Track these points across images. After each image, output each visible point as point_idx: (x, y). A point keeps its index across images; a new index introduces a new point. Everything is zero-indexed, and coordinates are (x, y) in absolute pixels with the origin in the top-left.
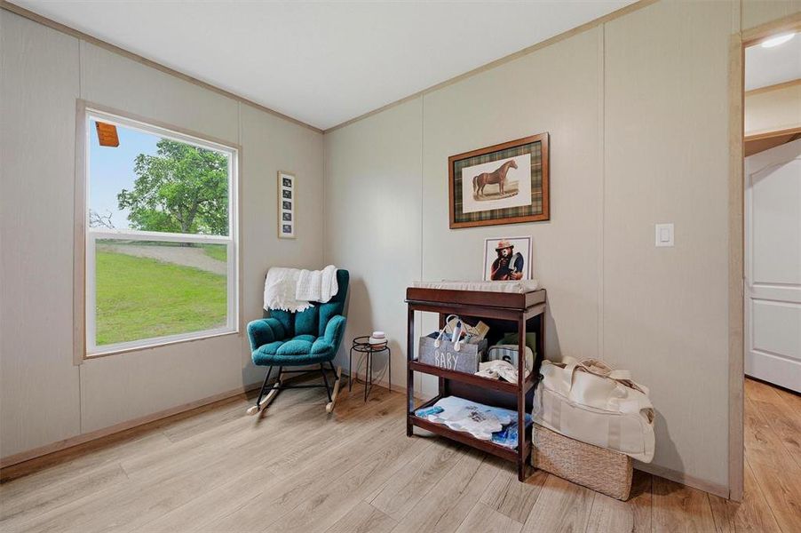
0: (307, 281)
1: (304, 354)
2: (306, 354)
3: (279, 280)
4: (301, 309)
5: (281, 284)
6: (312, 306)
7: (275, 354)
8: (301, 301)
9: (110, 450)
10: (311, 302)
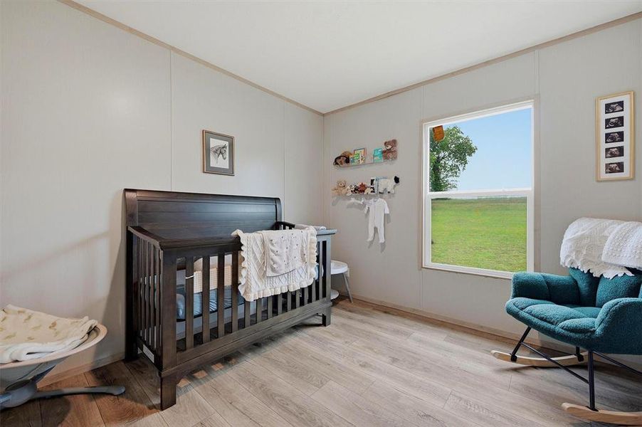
0: (625, 237)
1: (549, 322)
2: (552, 323)
3: (579, 234)
4: (609, 274)
5: (581, 238)
6: (630, 274)
7: (522, 309)
8: (611, 265)
9: (422, 325)
10: (629, 269)
